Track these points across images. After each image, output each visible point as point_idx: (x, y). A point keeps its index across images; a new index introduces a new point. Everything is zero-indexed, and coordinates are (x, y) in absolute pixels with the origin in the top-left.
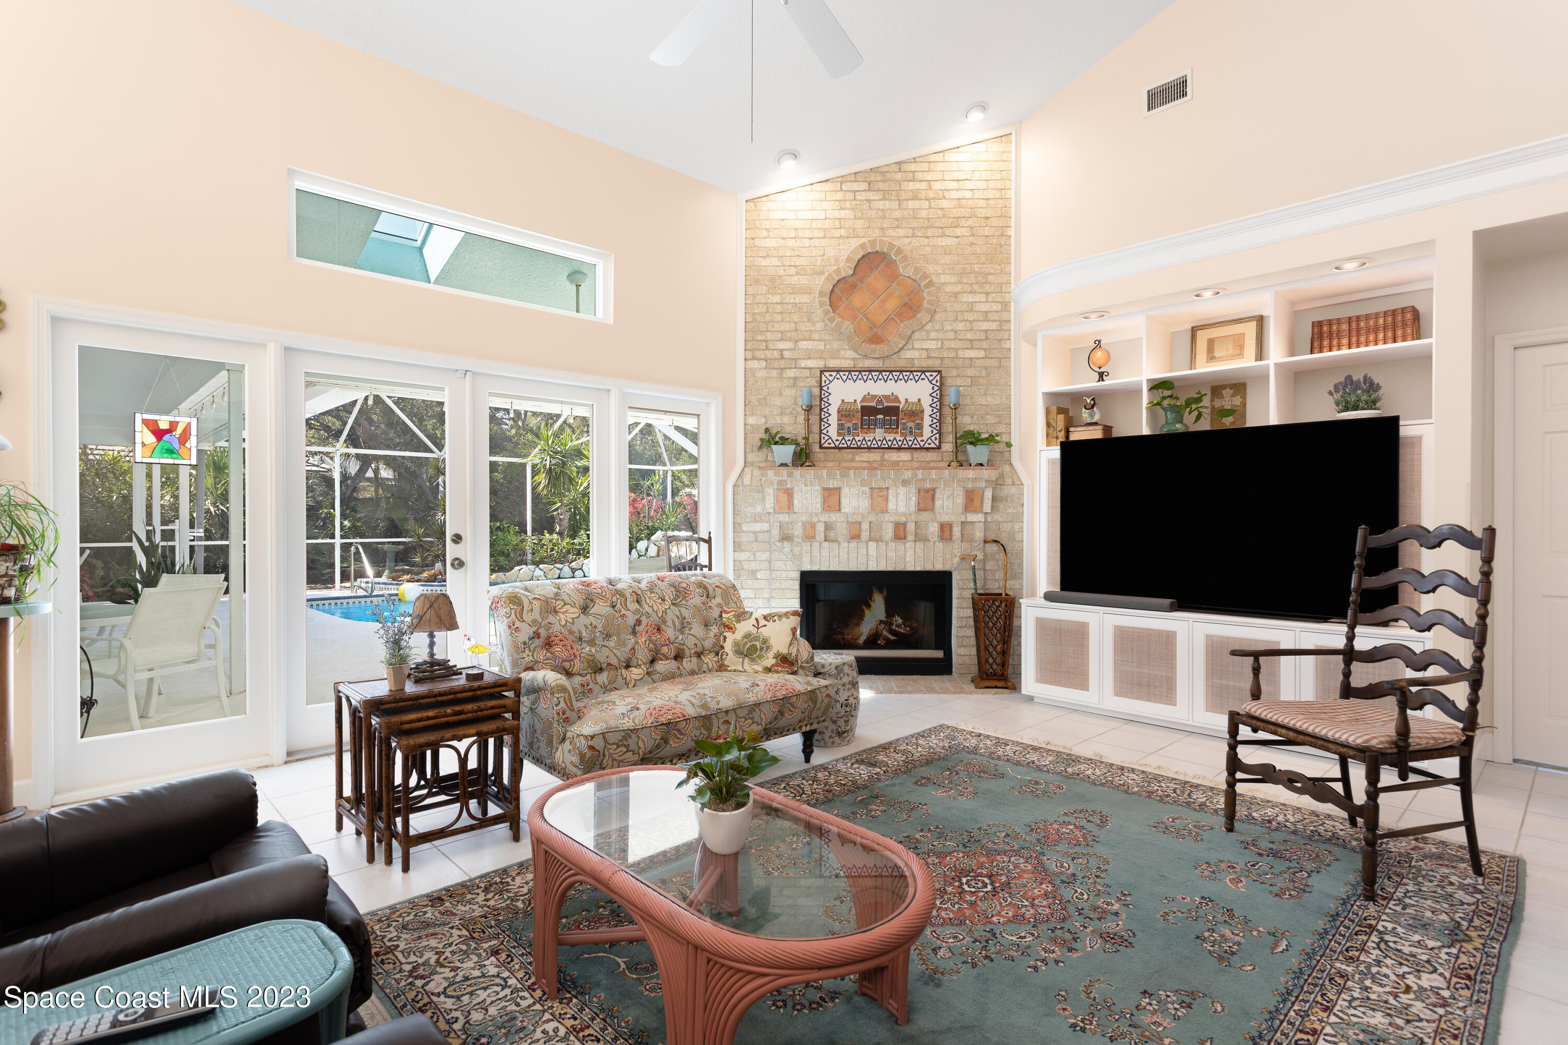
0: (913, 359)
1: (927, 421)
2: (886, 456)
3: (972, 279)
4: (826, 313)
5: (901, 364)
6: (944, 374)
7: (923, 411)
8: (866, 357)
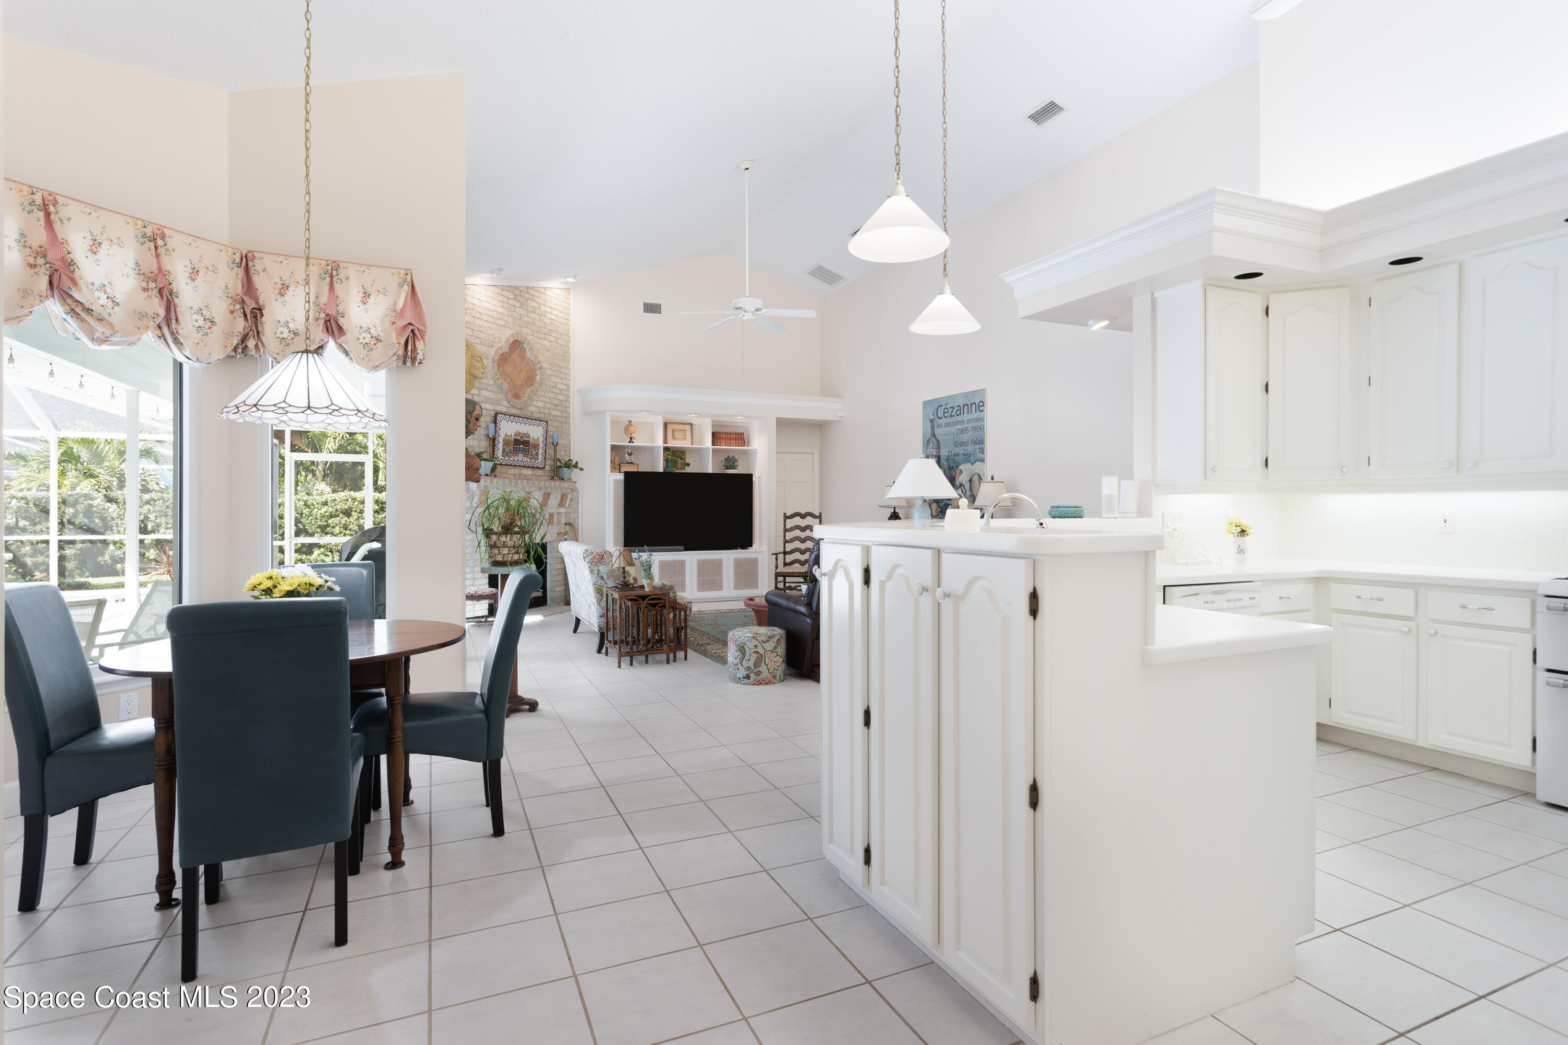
0: (533, 412)
1: (541, 451)
2: (522, 471)
3: (556, 370)
4: (496, 374)
5: (528, 414)
6: (549, 423)
7: (539, 445)
8: (513, 407)
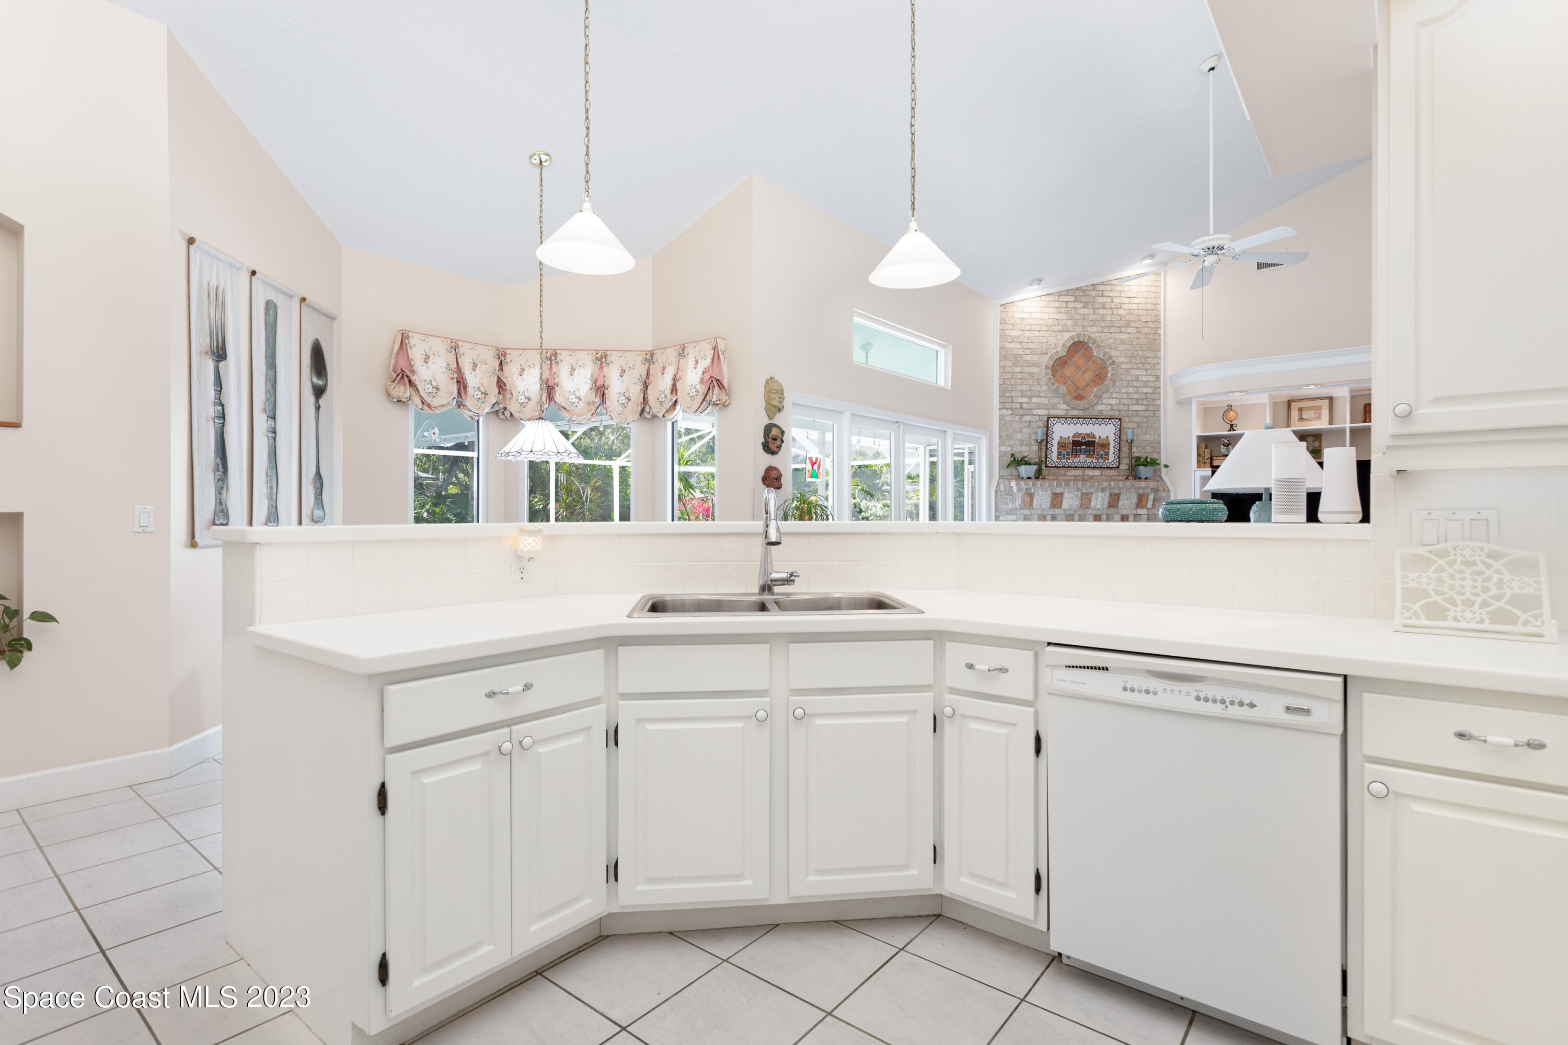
0: (1102, 411)
1: (1112, 450)
2: (1086, 472)
3: (1138, 361)
4: (1050, 380)
5: (1095, 413)
6: (1122, 420)
7: (1109, 444)
8: (1074, 409)
